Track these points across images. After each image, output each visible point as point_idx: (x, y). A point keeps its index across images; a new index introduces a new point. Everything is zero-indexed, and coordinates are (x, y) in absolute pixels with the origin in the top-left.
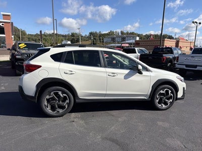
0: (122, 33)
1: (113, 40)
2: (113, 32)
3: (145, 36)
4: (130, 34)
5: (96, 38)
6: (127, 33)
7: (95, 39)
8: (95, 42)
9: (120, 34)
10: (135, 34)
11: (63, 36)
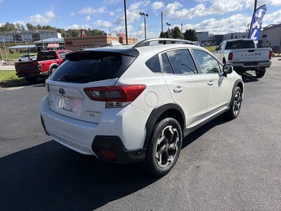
0: (30, 26)
1: (17, 38)
2: (13, 25)
3: (67, 32)
6: (39, 27)
9: (26, 29)
10: (53, 29)
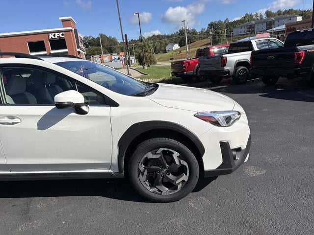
0: (268, 14)
2: (251, 15)
4: (284, 13)
5: (220, 31)
6: (279, 13)
7: (217, 33)
8: (217, 38)
9: (264, 17)
10: (296, 12)
11: (168, 37)
